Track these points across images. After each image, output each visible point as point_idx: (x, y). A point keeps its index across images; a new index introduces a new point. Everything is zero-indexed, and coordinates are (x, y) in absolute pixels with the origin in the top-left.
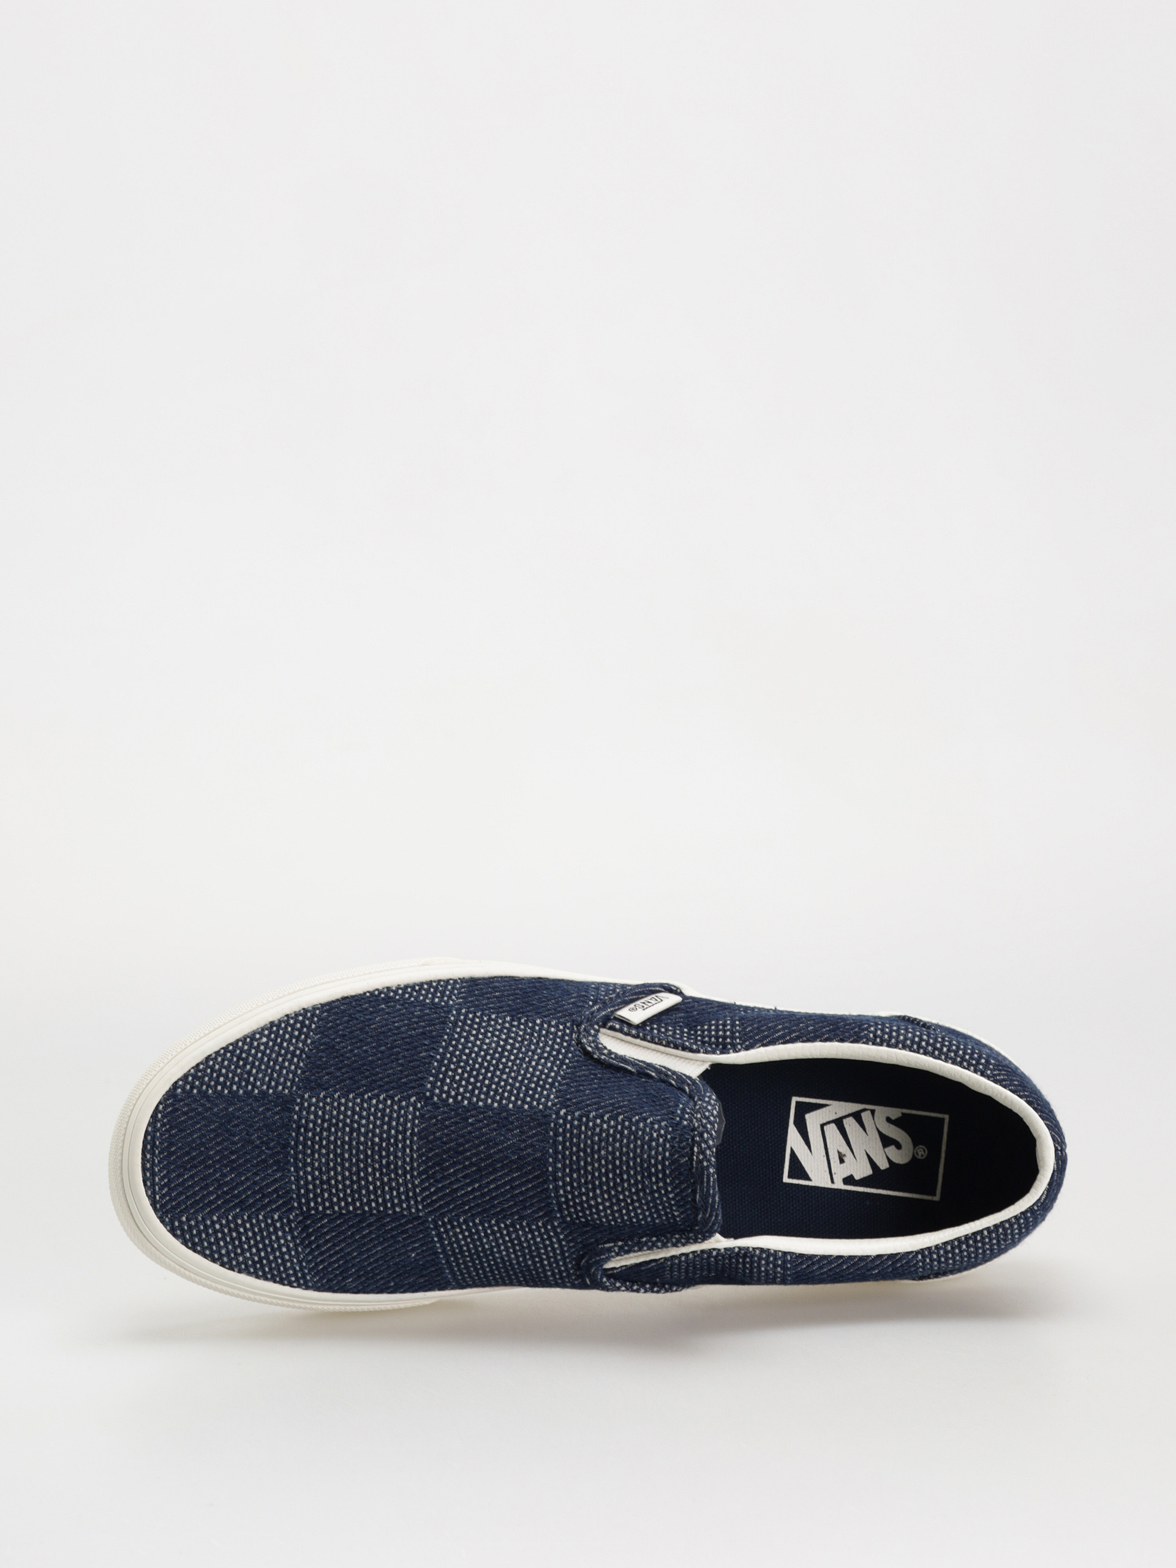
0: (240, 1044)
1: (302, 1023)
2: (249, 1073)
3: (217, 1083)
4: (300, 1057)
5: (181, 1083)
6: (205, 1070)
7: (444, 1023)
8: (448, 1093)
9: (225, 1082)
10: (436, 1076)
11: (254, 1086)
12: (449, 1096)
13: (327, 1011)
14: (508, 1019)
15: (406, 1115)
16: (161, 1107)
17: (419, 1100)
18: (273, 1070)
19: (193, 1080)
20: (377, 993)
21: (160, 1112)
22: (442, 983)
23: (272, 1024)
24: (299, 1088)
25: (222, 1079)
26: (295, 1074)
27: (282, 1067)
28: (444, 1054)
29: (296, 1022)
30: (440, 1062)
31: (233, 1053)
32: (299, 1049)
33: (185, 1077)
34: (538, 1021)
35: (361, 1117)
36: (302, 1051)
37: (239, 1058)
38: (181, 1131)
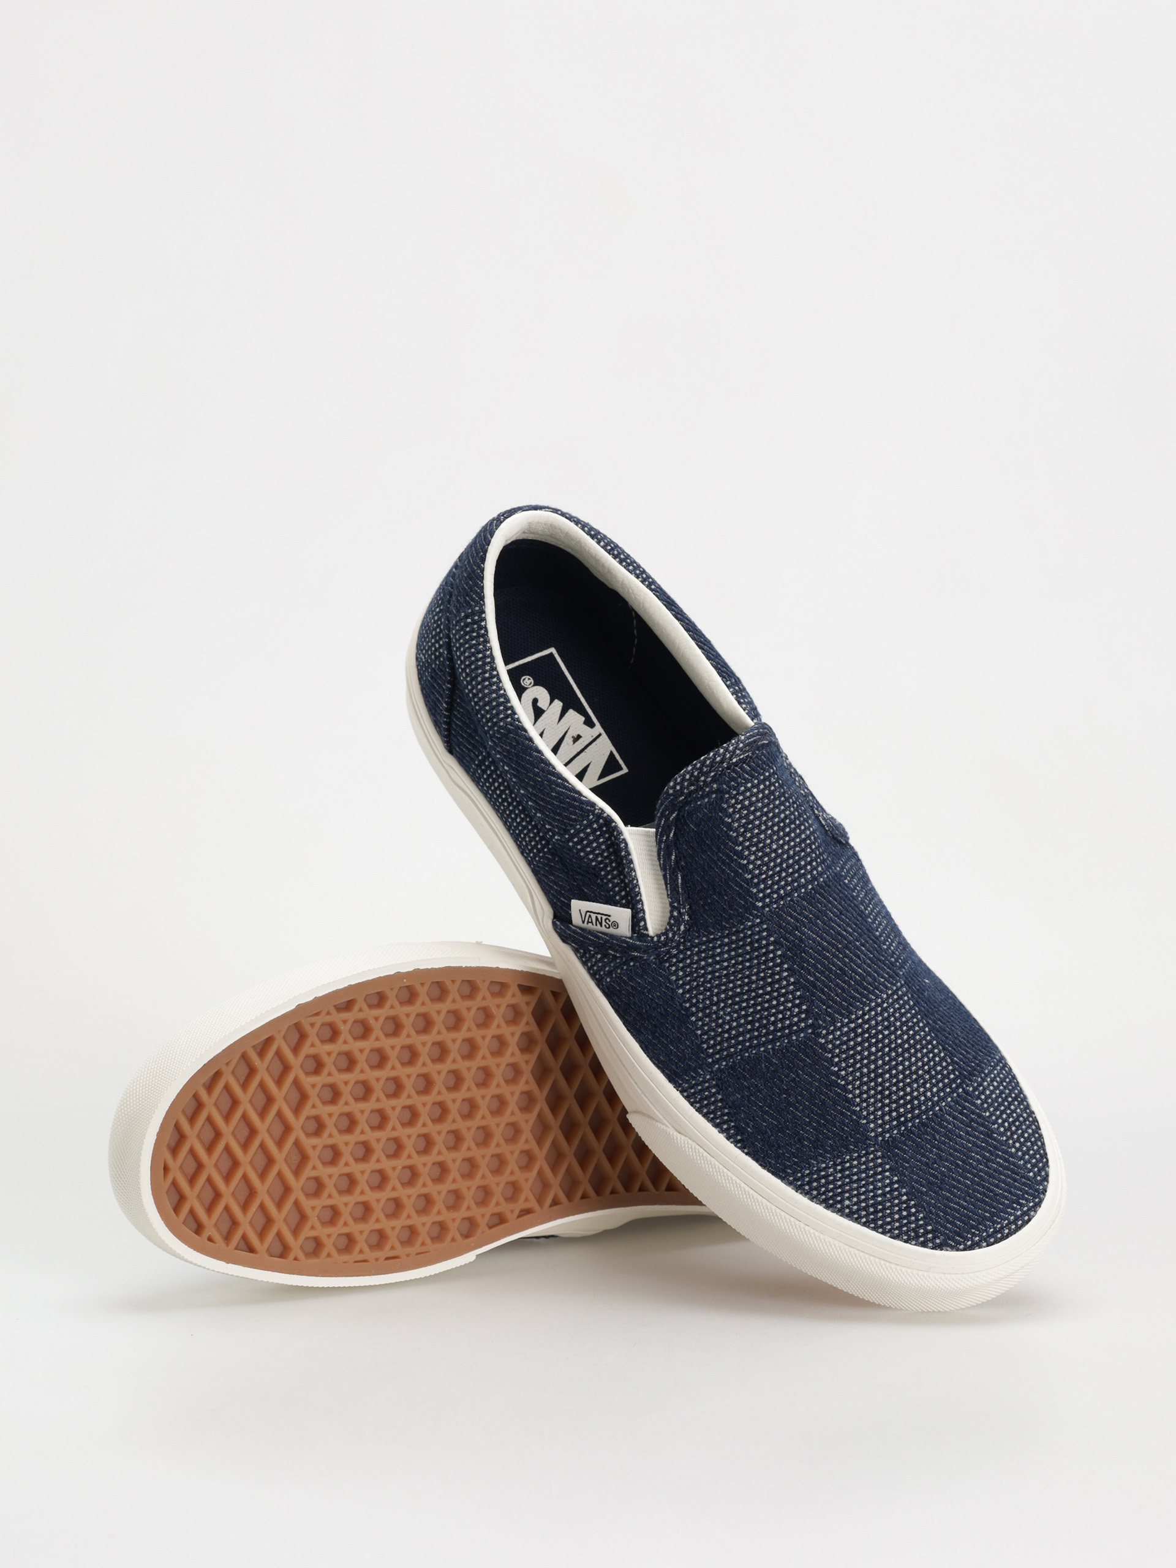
0: (864, 1220)
1: (809, 1183)
2: (884, 1195)
3: (910, 1215)
4: (842, 1163)
5: (931, 1245)
6: (906, 1233)
7: (732, 1068)
8: (798, 1015)
9: (905, 1209)
10: (789, 1036)
11: (891, 1183)
12: (800, 1012)
13: (784, 1171)
14: (693, 1019)
15: (839, 1038)
16: (962, 1247)
17: (819, 1035)
18: (868, 1177)
19: (921, 1237)
20: (739, 1145)
21: (965, 1245)
22: (692, 1100)
23: (828, 1207)
24: (869, 1146)
25: (905, 1213)
26: (860, 1157)
27: (860, 1172)
28: (764, 1044)
29: (811, 1189)
30: (773, 1041)
31: (874, 1221)
32: (835, 1169)
33: (924, 1245)
34: (681, 991)
35: (862, 1075)
36: (835, 1165)
37: (876, 1212)
38: (970, 1218)
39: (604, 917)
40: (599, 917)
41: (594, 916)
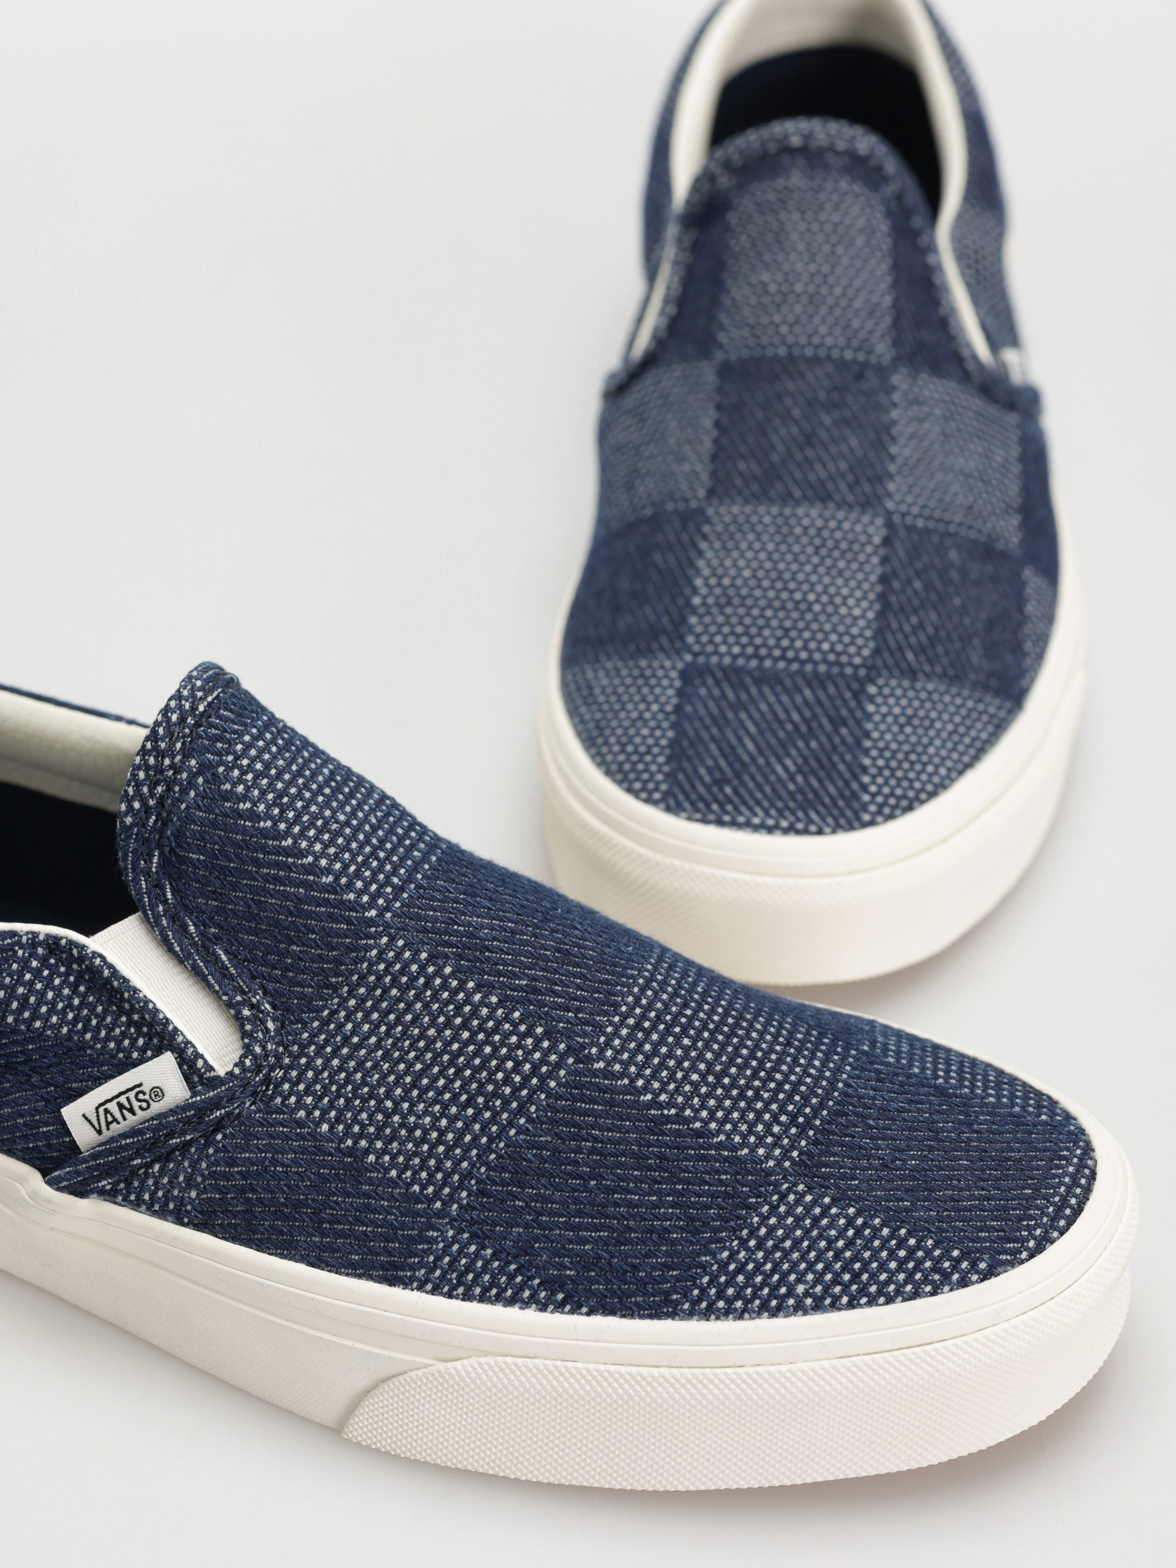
0: (845, 1300)
1: (720, 1295)
2: (850, 1243)
3: (911, 1252)
4: (753, 1233)
5: (975, 1277)
6: (926, 1280)
7: (482, 1193)
8: (536, 1046)
9: (899, 1247)
10: (542, 1086)
11: (850, 1222)
12: (538, 1041)
13: (667, 1302)
14: (372, 1158)
15: (623, 1048)
16: (1024, 1255)
17: (590, 1059)
18: (807, 1232)
19: (952, 1273)
20: (568, 1308)
21: (1027, 1249)
22: (446, 1289)
23: (774, 1313)
24: (776, 1185)
25: (902, 1253)
26: (774, 1208)
27: (789, 1232)
28: (511, 1124)
29: (730, 1301)
30: (522, 1110)
31: (863, 1291)
32: (748, 1249)
33: (964, 1283)
34: (325, 1127)
35: (696, 1086)
36: (743, 1243)
37: (856, 1276)
38: (1005, 1209)
39: (132, 1094)
40: (123, 1099)
41: (113, 1107)
